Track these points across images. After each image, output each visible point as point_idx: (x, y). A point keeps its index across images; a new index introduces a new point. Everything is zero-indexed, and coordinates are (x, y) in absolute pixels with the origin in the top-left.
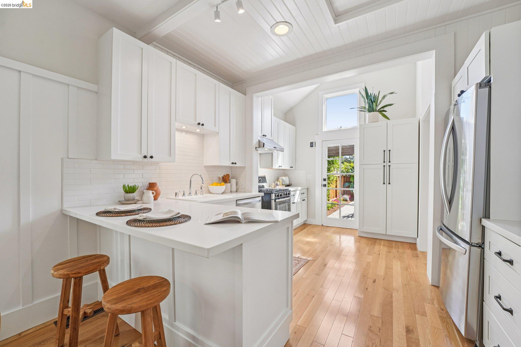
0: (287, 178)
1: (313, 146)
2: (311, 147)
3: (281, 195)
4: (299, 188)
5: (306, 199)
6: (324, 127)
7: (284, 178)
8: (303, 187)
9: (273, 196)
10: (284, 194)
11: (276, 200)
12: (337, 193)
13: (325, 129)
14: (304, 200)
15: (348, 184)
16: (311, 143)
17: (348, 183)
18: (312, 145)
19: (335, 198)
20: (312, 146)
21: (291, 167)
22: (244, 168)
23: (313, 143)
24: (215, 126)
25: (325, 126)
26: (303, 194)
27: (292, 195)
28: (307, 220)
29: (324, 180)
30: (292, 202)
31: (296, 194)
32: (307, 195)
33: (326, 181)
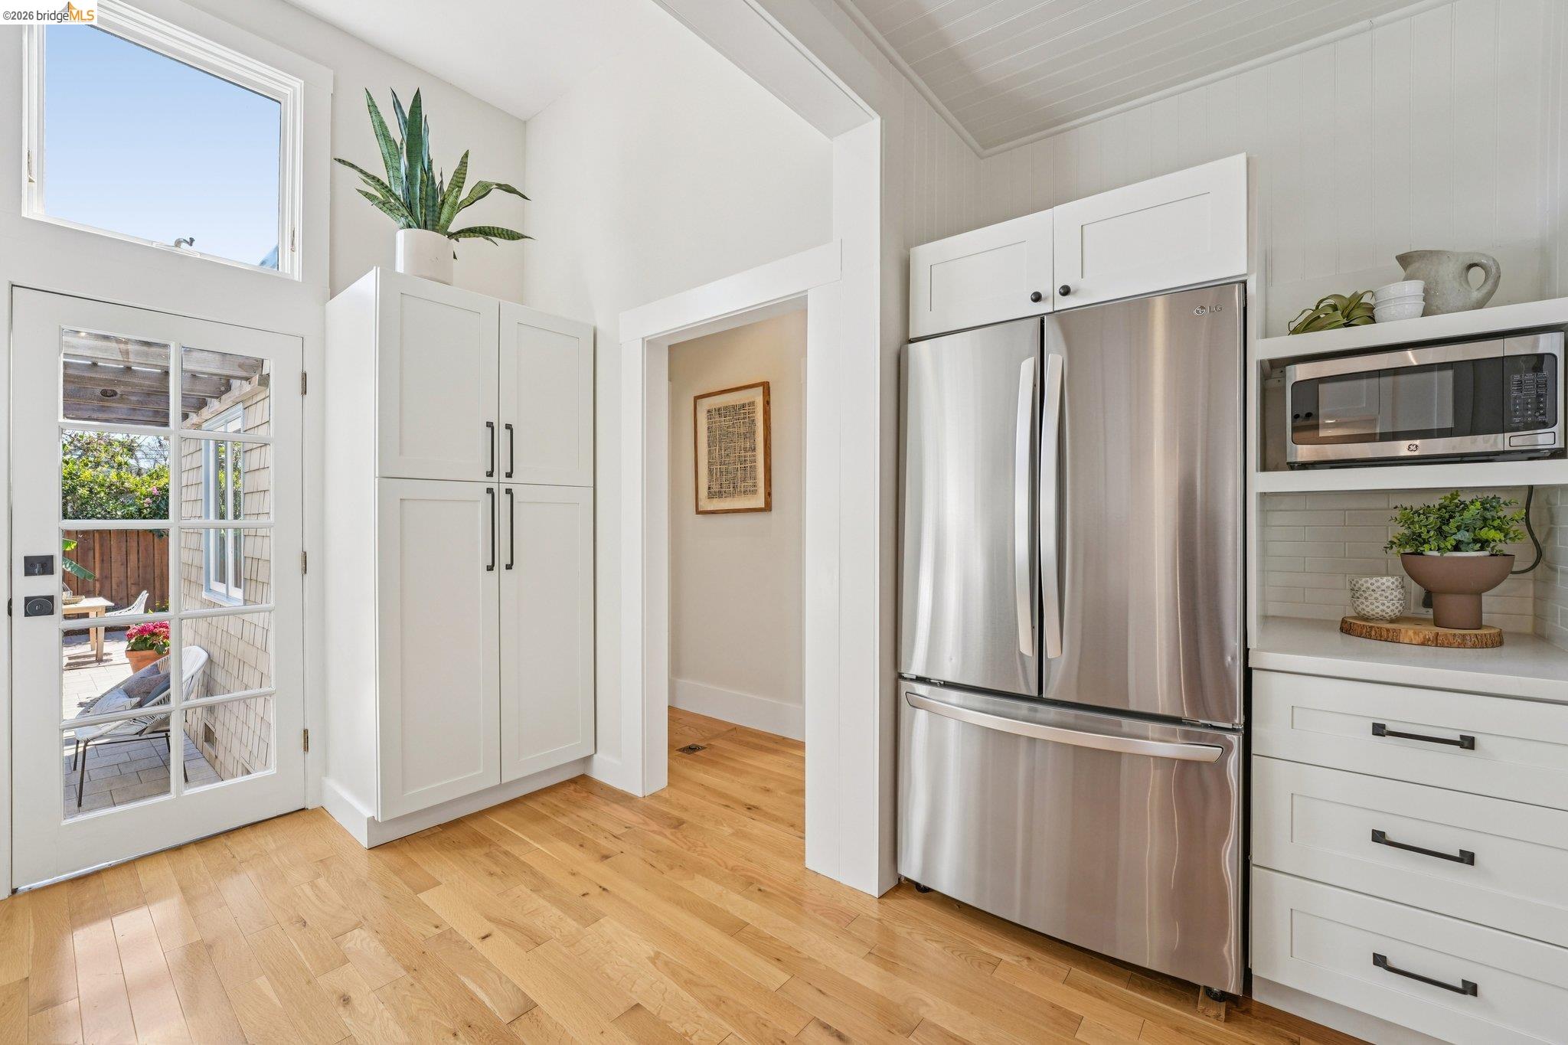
6: (30, 190)
13: (33, 208)
29: (33, 566)
33: (53, 573)
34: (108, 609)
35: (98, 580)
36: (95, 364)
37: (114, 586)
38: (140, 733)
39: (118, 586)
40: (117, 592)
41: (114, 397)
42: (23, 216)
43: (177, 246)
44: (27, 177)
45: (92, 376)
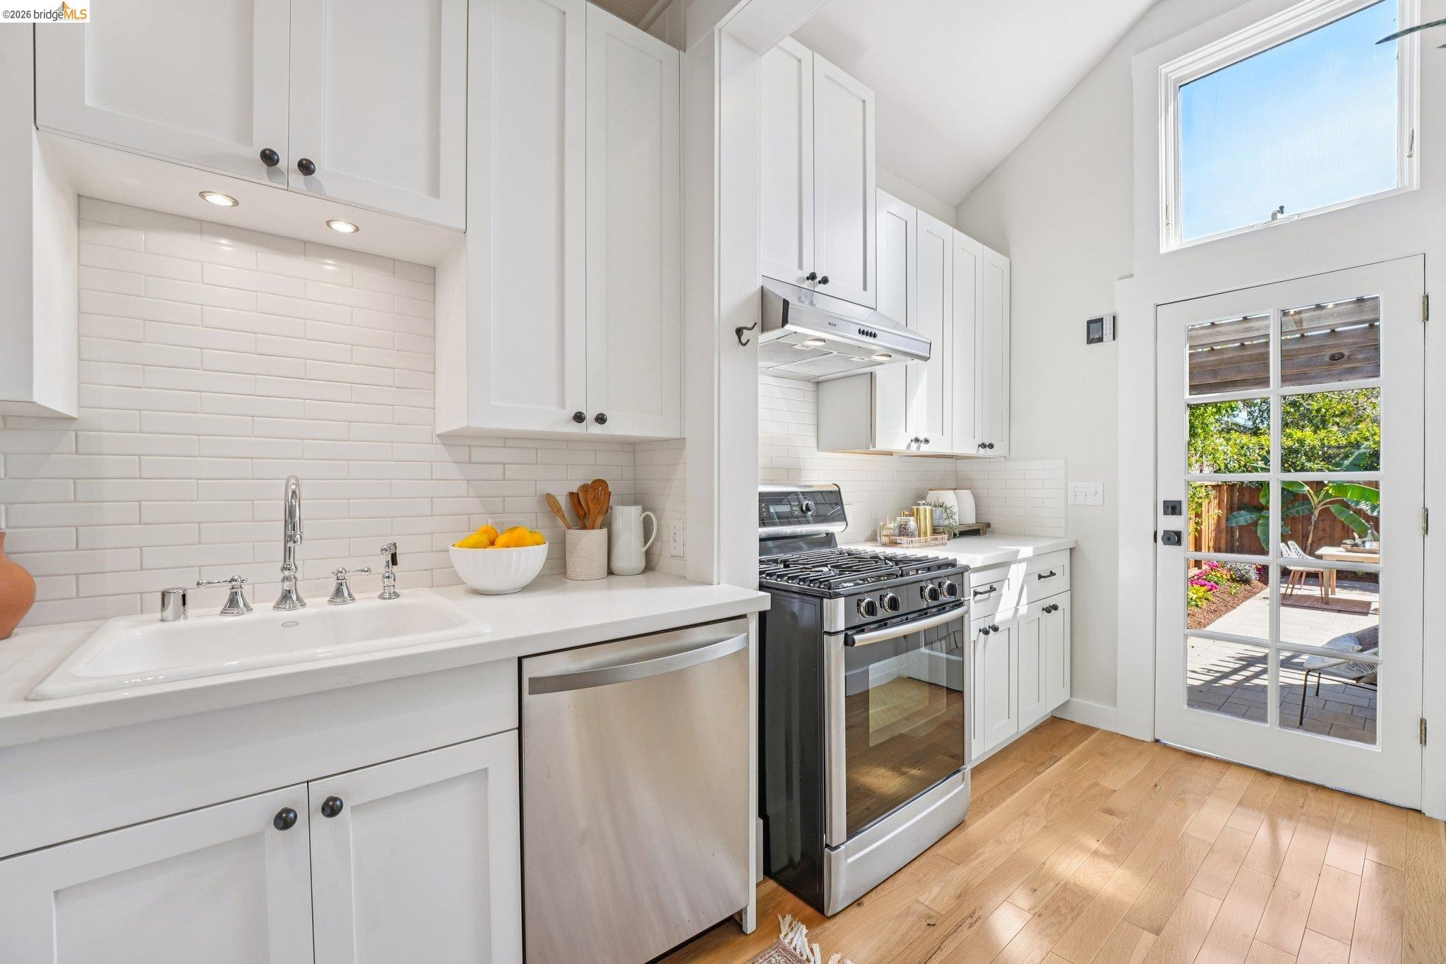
0: (966, 495)
1: (1100, 340)
2: (1090, 341)
3: (894, 604)
4: (1026, 551)
5: (1063, 602)
6: (1167, 231)
7: (949, 498)
8: (1045, 544)
9: (837, 614)
10: (922, 589)
11: (857, 637)
13: (1170, 243)
14: (1055, 608)
15: (1248, 516)
16: (1089, 323)
18: (1095, 331)
20: (1094, 339)
21: (983, 446)
22: (677, 444)
23: (1101, 320)
24: (435, 191)
25: (1172, 226)
26: (1044, 577)
27: (979, 590)
28: (1068, 701)
29: (1168, 508)
30: (980, 631)
31: (1003, 580)
32: (1071, 589)
33: (1181, 514)
36: (1333, 331)
41: (1342, 360)
42: (1161, 253)
43: (1273, 219)
44: (1164, 223)
45: (1324, 344)
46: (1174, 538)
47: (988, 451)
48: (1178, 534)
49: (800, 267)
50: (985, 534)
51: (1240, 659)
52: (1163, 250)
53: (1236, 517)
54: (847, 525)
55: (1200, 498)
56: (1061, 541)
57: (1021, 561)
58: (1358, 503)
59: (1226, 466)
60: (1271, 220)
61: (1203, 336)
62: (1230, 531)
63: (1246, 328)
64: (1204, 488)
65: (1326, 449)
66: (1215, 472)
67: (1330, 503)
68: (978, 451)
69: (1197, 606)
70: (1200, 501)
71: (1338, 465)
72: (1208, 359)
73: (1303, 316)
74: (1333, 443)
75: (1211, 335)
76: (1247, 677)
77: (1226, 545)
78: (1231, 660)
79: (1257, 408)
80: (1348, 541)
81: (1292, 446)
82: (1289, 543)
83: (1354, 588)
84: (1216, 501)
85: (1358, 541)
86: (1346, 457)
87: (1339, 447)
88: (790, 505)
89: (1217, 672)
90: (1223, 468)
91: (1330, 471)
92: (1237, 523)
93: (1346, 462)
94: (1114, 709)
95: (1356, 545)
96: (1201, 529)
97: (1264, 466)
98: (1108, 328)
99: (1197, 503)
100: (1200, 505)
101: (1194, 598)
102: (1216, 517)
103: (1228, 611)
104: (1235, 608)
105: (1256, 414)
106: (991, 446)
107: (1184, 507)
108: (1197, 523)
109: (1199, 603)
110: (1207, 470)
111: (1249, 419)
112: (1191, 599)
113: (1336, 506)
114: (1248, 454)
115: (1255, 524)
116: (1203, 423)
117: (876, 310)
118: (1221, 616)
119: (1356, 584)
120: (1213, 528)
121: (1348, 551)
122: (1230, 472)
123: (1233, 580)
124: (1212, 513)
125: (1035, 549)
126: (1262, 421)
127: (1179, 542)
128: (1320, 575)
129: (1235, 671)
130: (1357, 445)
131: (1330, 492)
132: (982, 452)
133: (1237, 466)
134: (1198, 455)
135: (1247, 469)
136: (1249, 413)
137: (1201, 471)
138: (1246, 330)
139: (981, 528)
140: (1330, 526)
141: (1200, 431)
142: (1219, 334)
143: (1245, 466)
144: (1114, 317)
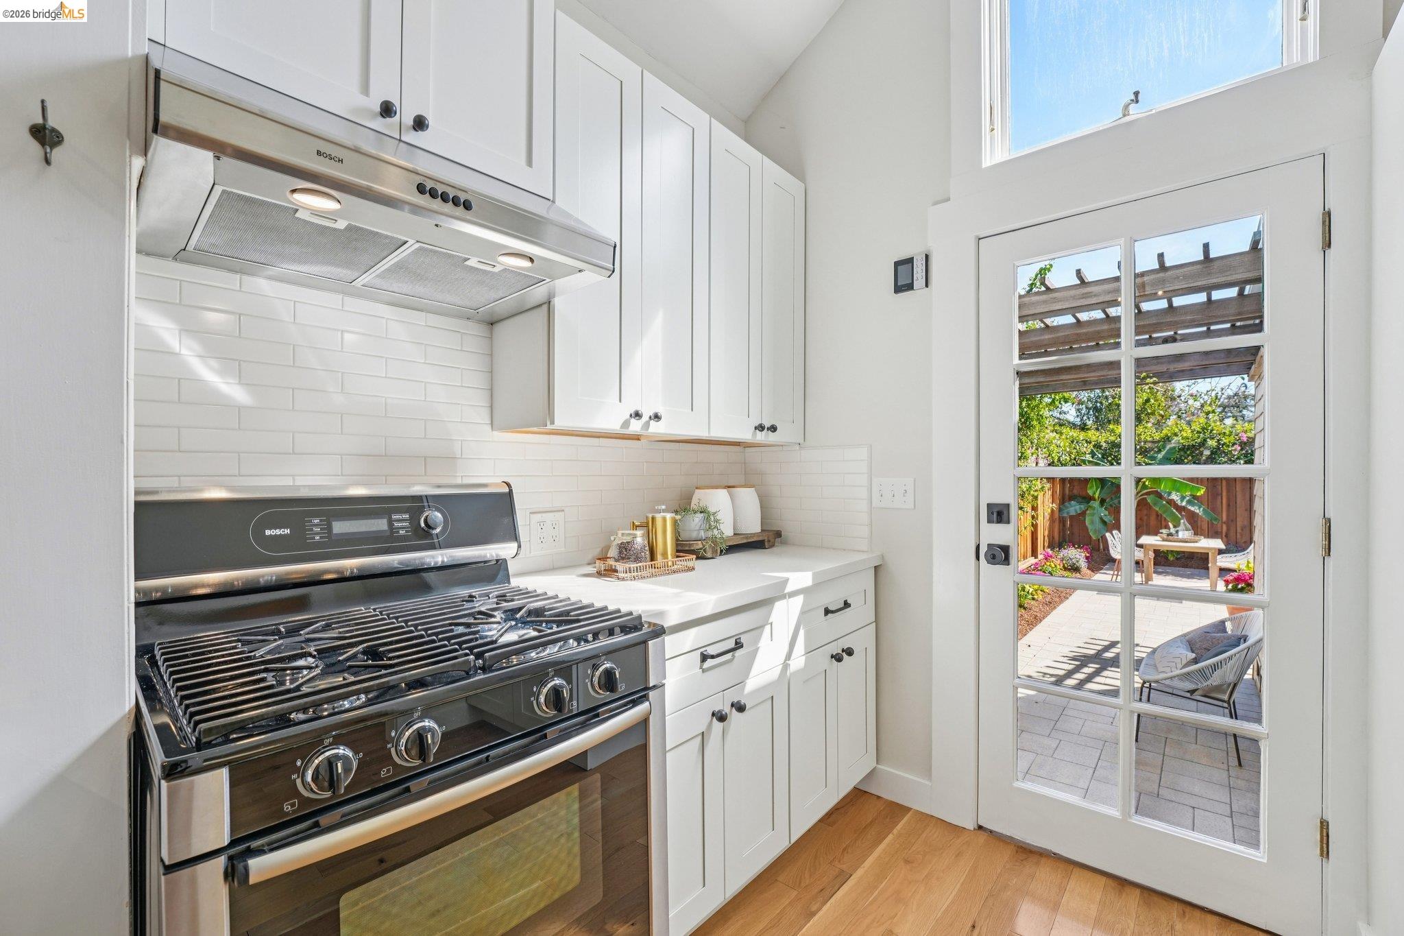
0: (748, 498)
1: (910, 287)
2: (898, 289)
4: (800, 579)
5: (863, 642)
6: (992, 138)
7: (718, 500)
8: (827, 565)
12: (1037, 539)
13: (994, 151)
14: (850, 651)
15: (1078, 507)
16: (897, 264)
17: (1080, 503)
18: (904, 275)
19: (1032, 560)
20: (903, 286)
21: (761, 428)
23: (910, 261)
25: (997, 132)
26: (833, 612)
27: (712, 651)
28: (874, 769)
29: (992, 513)
30: (713, 714)
31: (762, 627)
32: (876, 621)
33: (1009, 523)
34: (1221, 552)
35: (1225, 523)
37: (1239, 530)
38: (1192, 692)
39: (1242, 530)
40: (1242, 535)
42: (983, 167)
43: (1124, 115)
44: (988, 129)
45: (1161, 321)
46: (1000, 555)
47: (772, 437)
48: (1005, 549)
49: (365, 89)
50: (772, 546)
51: (1074, 659)
52: (987, 162)
53: (1067, 508)
54: (519, 546)
55: (1036, 491)
56: (864, 556)
57: (793, 594)
58: (1170, 494)
59: (1059, 460)
60: (1122, 116)
61: (1038, 303)
62: (1062, 521)
63: (1086, 293)
64: (1039, 480)
65: (1142, 443)
66: (1049, 465)
67: (1148, 494)
68: (755, 434)
69: (1033, 599)
70: (1036, 494)
71: (1153, 458)
72: (1042, 338)
73: (1146, 278)
74: (1149, 439)
75: (1045, 302)
76: (1082, 680)
77: (1059, 535)
78: (1065, 660)
79: (1084, 406)
80: (1164, 531)
81: (1114, 441)
82: (1114, 532)
83: (1167, 573)
84: (1050, 492)
85: (1173, 530)
86: (1160, 451)
87: (1153, 442)
88: (390, 518)
89: (1052, 675)
90: (1056, 461)
91: (1147, 464)
92: (1068, 513)
93: (1160, 456)
94: (927, 783)
95: (1170, 534)
96: (1037, 524)
97: (1091, 459)
98: (920, 271)
99: (1033, 496)
100: (1036, 498)
101: (1030, 592)
102: (1049, 511)
103: (1061, 602)
104: (1067, 598)
105: (1083, 412)
106: (773, 429)
107: (1014, 512)
108: (1033, 517)
109: (1036, 597)
110: (1042, 463)
111: (1078, 416)
112: (1028, 592)
113: (1152, 496)
114: (1078, 448)
115: (1083, 513)
116: (1038, 415)
117: (553, 202)
118: (1055, 608)
119: (1169, 569)
120: (1048, 518)
121: (1164, 540)
122: (1062, 465)
123: (1065, 569)
124: (1046, 506)
125: (815, 576)
126: (1089, 418)
127: (1006, 561)
128: (1141, 563)
129: (1069, 674)
130: (1167, 439)
131: (1147, 483)
132: (761, 437)
133: (1068, 458)
134: (1034, 448)
135: (1076, 463)
136: (1078, 410)
137: (1037, 464)
138: (1085, 296)
139: (766, 538)
140: (1146, 515)
141: (1035, 423)
142: (1056, 300)
143: (1075, 459)
144: (927, 256)
